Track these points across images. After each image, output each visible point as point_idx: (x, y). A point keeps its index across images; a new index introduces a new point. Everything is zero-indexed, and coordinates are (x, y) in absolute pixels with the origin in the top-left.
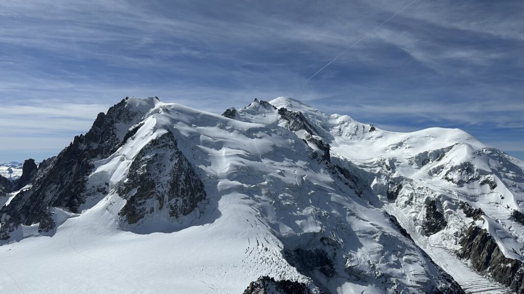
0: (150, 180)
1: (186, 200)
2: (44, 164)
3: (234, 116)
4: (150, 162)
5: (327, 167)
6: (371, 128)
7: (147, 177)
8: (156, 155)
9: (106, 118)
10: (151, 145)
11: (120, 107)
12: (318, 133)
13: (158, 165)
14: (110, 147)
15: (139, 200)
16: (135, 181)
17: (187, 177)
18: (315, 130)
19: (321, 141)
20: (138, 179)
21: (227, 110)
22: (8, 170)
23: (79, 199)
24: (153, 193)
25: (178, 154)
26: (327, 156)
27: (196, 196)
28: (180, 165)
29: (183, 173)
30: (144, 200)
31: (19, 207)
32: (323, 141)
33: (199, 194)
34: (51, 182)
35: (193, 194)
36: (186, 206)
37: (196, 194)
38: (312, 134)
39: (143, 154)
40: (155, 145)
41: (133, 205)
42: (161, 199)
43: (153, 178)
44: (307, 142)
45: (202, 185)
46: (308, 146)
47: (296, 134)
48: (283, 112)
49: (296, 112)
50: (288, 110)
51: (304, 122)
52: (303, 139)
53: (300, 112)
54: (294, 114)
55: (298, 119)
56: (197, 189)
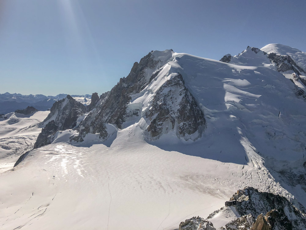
0: (166, 108)
1: (190, 124)
2: (103, 96)
4: (166, 96)
7: (164, 107)
8: (170, 91)
9: (139, 66)
10: (167, 84)
11: (148, 58)
13: (171, 98)
14: (141, 86)
15: (159, 122)
16: (156, 109)
17: (192, 107)
18: (302, 70)
20: (158, 108)
21: (224, 56)
22: (84, 99)
23: (122, 120)
24: (168, 117)
25: (185, 91)
27: (198, 122)
28: (186, 98)
29: (189, 105)
30: (162, 122)
31: (89, 123)
33: (200, 121)
34: (106, 108)
35: (196, 120)
36: (191, 128)
37: (198, 120)
39: (161, 90)
40: (169, 84)
41: (155, 125)
42: (173, 122)
43: (168, 107)
44: (294, 81)
45: (202, 114)
46: (295, 85)
47: (284, 74)
48: (272, 56)
49: (285, 56)
50: (277, 55)
51: (291, 64)
52: (291, 79)
53: (288, 56)
54: (283, 57)
55: (286, 62)
56: (199, 117)
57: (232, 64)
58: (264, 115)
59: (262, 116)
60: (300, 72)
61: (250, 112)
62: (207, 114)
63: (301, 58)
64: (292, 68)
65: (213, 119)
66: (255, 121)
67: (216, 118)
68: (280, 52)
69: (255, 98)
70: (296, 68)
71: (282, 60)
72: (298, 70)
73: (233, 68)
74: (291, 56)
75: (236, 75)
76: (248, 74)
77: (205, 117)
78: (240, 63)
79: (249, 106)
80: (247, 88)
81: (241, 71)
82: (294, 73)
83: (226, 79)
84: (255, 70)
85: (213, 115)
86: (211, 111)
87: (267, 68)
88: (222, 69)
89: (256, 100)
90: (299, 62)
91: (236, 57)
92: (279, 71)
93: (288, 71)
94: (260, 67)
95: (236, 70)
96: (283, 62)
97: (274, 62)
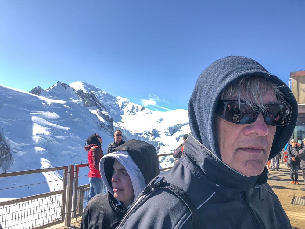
3: (40, 93)
5: (111, 134)
6: (142, 108)
12: (106, 109)
18: (103, 107)
19: (108, 115)
21: (34, 88)
26: (111, 127)
27: (2, 158)
32: (109, 116)
33: (5, 156)
37: (3, 156)
38: (101, 110)
44: (98, 116)
45: (8, 148)
46: (98, 119)
47: (89, 110)
48: (80, 93)
49: (90, 93)
50: (83, 92)
51: (95, 101)
52: (95, 114)
53: (93, 94)
54: (89, 94)
55: (91, 99)
56: (3, 152)
57: (42, 96)
58: (72, 146)
59: (70, 147)
60: (102, 108)
61: (60, 144)
62: (14, 149)
63: (102, 97)
64: (96, 105)
65: (21, 153)
66: (64, 152)
67: (24, 153)
68: (86, 90)
69: (65, 130)
70: (99, 105)
71: (88, 97)
72: (100, 106)
73: (44, 101)
74: (94, 93)
75: (47, 108)
76: (58, 108)
77: (11, 152)
78: (50, 96)
79: (58, 139)
80: (57, 121)
81: (51, 104)
82: (98, 109)
83: (36, 111)
84: (65, 104)
85: (20, 149)
86: (18, 144)
87: (75, 103)
88: (32, 101)
89: (65, 132)
90: (101, 99)
91: (47, 90)
92: (86, 106)
93: (92, 107)
94: (69, 101)
95: (46, 103)
96: (89, 98)
97: (81, 98)
